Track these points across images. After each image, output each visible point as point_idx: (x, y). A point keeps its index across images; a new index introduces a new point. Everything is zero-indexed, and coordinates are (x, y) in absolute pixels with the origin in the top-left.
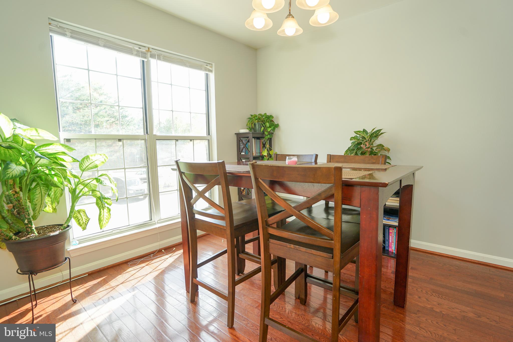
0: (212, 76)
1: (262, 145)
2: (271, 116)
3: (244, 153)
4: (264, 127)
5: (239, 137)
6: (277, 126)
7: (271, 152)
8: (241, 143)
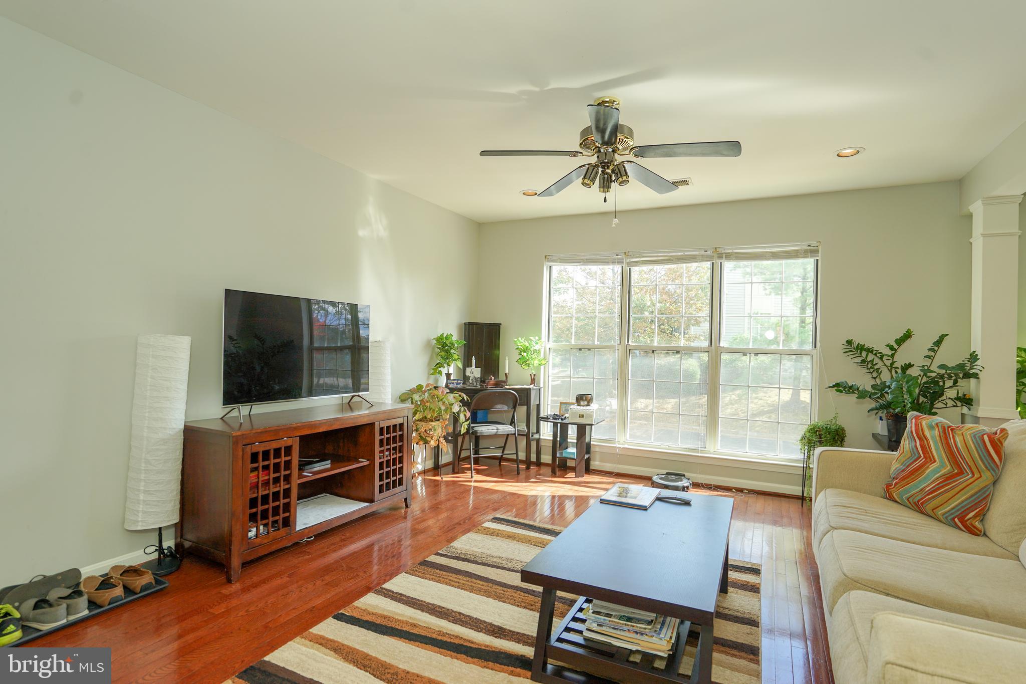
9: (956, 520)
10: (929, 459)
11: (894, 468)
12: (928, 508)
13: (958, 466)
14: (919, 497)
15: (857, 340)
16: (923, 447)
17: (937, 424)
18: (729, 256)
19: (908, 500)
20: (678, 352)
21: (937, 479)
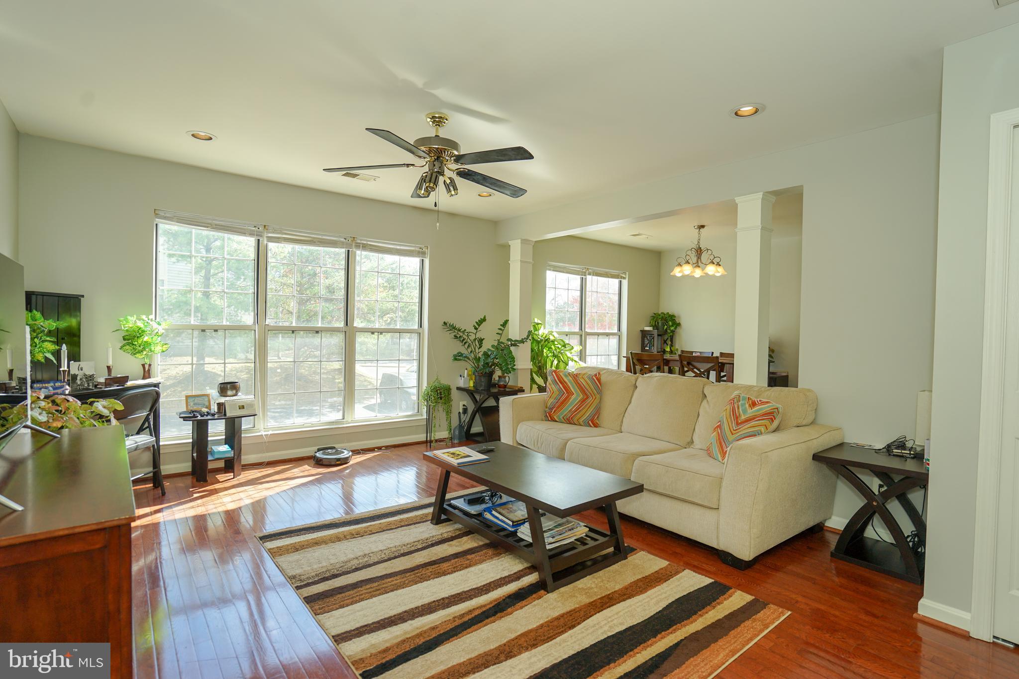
0: (625, 283)
1: (663, 342)
2: (673, 316)
3: (648, 348)
4: (666, 325)
5: (644, 334)
6: (679, 325)
7: (672, 349)
8: (645, 339)
9: (590, 422)
10: (570, 393)
11: (550, 402)
12: (575, 420)
13: (586, 394)
14: (569, 415)
15: (451, 321)
16: (564, 387)
17: (569, 374)
18: (365, 247)
19: (563, 418)
20: (317, 332)
21: (577, 403)
